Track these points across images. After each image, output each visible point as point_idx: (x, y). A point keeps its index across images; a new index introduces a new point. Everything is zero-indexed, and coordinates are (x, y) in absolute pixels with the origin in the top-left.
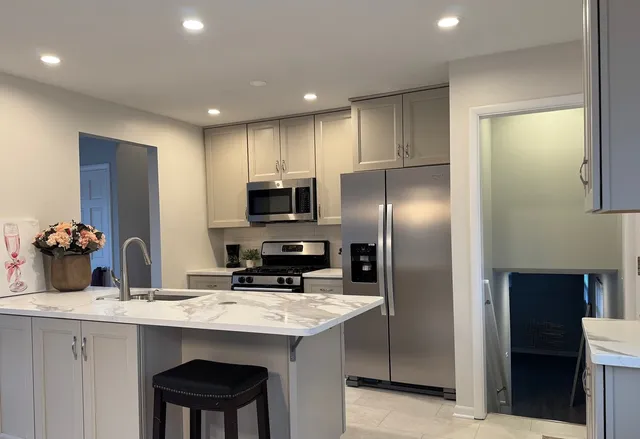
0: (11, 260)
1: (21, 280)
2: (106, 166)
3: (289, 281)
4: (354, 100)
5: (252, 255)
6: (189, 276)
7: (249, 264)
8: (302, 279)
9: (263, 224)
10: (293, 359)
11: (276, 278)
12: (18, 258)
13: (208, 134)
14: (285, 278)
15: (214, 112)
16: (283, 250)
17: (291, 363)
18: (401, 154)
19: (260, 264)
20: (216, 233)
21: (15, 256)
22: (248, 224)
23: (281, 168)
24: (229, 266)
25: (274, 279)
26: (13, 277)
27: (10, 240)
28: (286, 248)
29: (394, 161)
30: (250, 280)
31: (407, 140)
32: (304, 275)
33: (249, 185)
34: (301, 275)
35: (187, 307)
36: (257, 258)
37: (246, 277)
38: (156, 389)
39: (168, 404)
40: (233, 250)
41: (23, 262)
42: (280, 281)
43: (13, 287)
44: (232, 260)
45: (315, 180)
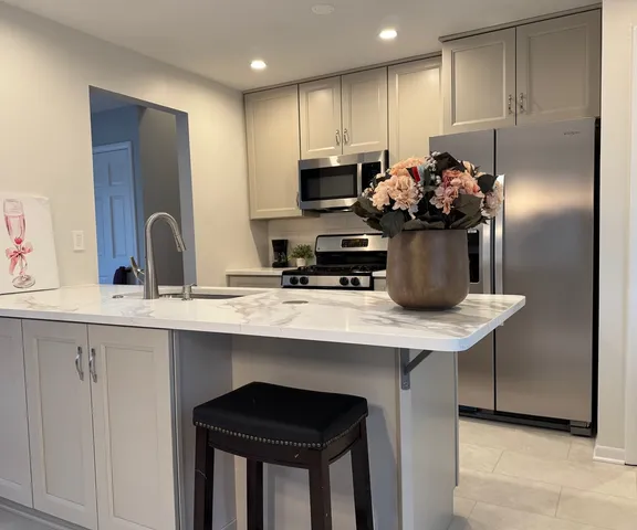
0: (13, 247)
1: (27, 273)
2: (127, 145)
3: (356, 282)
4: (446, 40)
5: (303, 252)
6: (229, 276)
7: (300, 263)
8: (372, 279)
9: (318, 212)
10: (406, 386)
11: (338, 278)
12: (23, 244)
13: (249, 99)
14: (349, 278)
15: (258, 65)
16: (343, 246)
17: (402, 392)
18: (513, 109)
19: (314, 262)
20: (260, 224)
21: (19, 242)
22: (299, 213)
23: (342, 139)
24: (275, 266)
25: (335, 280)
26: (18, 268)
27: (12, 221)
28: (346, 243)
29: (502, 118)
30: (304, 281)
31: (522, 89)
32: (375, 274)
33: (300, 162)
34: (370, 275)
35: (239, 307)
36: (310, 257)
37: (299, 277)
38: (198, 428)
39: (217, 451)
40: (280, 246)
41: (29, 251)
42: (344, 281)
43: (17, 282)
44: (280, 258)
45: (387, 153)
